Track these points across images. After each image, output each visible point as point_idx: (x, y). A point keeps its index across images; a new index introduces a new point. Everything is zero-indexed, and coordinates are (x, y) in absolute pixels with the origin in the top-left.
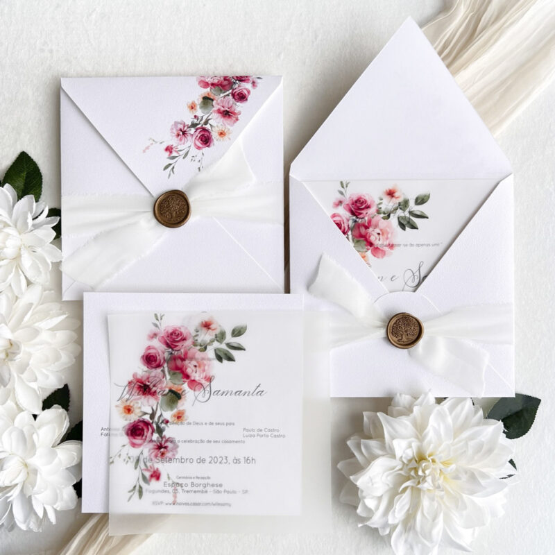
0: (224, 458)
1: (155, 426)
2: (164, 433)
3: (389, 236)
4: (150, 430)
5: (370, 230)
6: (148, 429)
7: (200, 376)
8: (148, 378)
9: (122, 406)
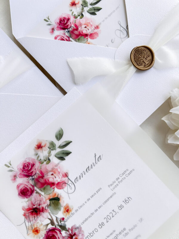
0: (113, 212)
1: (58, 227)
2: (67, 227)
3: (91, 23)
4: (58, 232)
5: (80, 29)
6: (56, 233)
7: (59, 178)
8: (32, 204)
9: (32, 232)
